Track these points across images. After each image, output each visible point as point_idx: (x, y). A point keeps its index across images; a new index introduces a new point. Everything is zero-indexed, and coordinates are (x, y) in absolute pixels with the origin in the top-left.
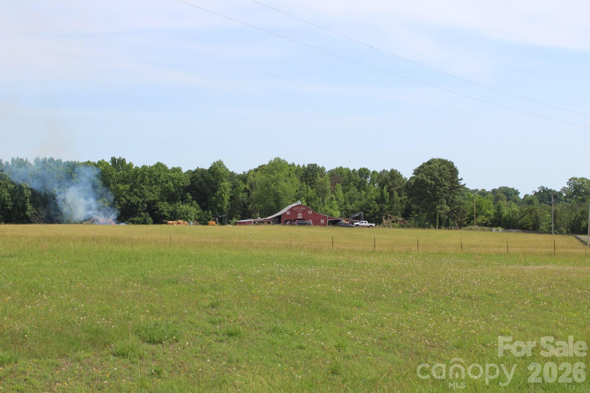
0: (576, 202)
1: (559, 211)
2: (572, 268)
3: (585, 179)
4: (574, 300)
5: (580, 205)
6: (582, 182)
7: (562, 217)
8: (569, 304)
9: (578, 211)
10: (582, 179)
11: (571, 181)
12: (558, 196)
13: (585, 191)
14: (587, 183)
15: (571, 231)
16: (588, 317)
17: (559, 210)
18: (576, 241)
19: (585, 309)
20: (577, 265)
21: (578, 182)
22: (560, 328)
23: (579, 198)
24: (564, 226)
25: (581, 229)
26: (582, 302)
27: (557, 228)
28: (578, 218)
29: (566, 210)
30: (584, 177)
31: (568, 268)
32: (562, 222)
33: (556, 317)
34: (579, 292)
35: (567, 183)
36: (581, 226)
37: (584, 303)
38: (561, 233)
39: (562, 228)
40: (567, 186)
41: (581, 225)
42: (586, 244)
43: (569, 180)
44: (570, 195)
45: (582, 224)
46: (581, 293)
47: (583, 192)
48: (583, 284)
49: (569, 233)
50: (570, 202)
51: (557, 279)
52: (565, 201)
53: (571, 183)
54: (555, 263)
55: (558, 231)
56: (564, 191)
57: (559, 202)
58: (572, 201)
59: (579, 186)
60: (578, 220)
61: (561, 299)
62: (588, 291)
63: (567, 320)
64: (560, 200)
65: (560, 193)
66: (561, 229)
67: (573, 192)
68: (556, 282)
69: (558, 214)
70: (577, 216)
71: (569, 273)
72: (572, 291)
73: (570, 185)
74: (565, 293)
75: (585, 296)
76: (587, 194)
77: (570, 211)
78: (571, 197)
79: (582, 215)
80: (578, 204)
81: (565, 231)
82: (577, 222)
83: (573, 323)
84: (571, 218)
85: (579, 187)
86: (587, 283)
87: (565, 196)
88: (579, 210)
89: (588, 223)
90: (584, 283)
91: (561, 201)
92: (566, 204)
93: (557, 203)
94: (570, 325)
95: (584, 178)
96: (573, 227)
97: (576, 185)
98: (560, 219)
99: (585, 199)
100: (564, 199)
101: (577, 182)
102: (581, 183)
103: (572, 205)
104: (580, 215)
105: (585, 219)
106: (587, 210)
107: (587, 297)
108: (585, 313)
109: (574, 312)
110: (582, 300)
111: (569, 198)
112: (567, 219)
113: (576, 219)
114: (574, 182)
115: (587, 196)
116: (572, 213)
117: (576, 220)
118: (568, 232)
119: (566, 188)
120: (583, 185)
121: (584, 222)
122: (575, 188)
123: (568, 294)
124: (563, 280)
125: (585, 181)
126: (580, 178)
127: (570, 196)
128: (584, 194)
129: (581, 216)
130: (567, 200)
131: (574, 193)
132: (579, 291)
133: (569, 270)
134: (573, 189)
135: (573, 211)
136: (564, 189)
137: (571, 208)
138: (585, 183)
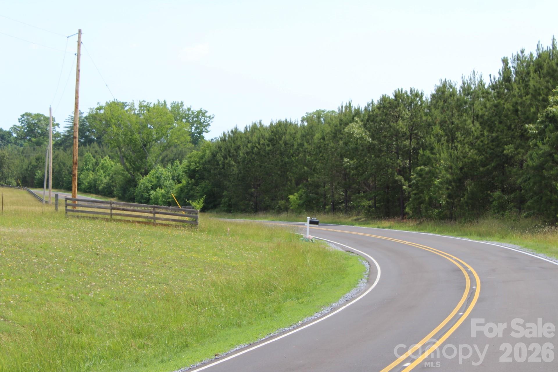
0: (30, 145)
1: (8, 157)
2: (26, 230)
3: (42, 115)
4: (29, 272)
5: (34, 149)
6: (38, 119)
7: (11, 165)
8: (23, 277)
9: (31, 157)
10: (38, 115)
11: (24, 117)
12: (6, 137)
13: (41, 130)
14: (44, 120)
15: (22, 182)
16: (46, 293)
17: (7, 154)
18: (29, 197)
19: (43, 282)
20: (32, 226)
21: (33, 120)
22: (11, 307)
23: (33, 139)
24: (14, 176)
25: (35, 181)
26: (40, 274)
27: (4, 179)
28: (31, 167)
29: (16, 155)
30: (41, 113)
31: (21, 230)
32: (10, 171)
33: (6, 294)
34: (36, 261)
35: (19, 119)
36: (36, 177)
37: (42, 275)
38: (9, 185)
39: (11, 178)
40: (19, 124)
41: (35, 175)
42: (41, 200)
43: (21, 116)
44: (21, 135)
45: (37, 174)
46: (38, 261)
47: (39, 133)
48: (40, 251)
49: (20, 186)
50: (21, 145)
51: (8, 245)
52: (16, 143)
53: (24, 120)
54: (3, 224)
55: (5, 183)
56: (14, 130)
57: (8, 144)
58: (25, 144)
59: (32, 123)
60: (31, 168)
61: (12, 270)
62: (47, 260)
63: (20, 296)
64: (8, 142)
65: (9, 133)
66: (10, 180)
67: (26, 132)
68: (6, 248)
69: (6, 160)
70: (30, 163)
71: (23, 237)
72: (27, 260)
73: (22, 123)
74: (17, 262)
75: (43, 266)
76: (44, 135)
77: (22, 158)
78: (24, 138)
79: (37, 162)
80: (32, 148)
81: (14, 183)
82: (30, 171)
83: (28, 301)
84: (22, 165)
85: (34, 126)
86: (45, 250)
87: (16, 137)
88: (33, 156)
89: (45, 173)
90: (42, 249)
91: (10, 143)
92: (16, 148)
93: (5, 145)
94: (25, 304)
95: (40, 115)
96: (25, 177)
97: (30, 123)
98: (8, 167)
99: (41, 141)
100: (13, 141)
101: (31, 119)
102: (36, 121)
103: (24, 149)
104: (34, 163)
105: (40, 168)
106: (43, 156)
107: (45, 267)
108: (43, 287)
109: (30, 287)
110: (39, 271)
111: (20, 139)
112: (17, 167)
113: (29, 167)
114: (28, 119)
115: (43, 138)
116: (23, 160)
117: (30, 169)
118: (18, 185)
119: (17, 126)
120: (39, 123)
121: (39, 171)
122: (29, 126)
123: (22, 263)
124: (15, 245)
125: (42, 118)
126: (35, 114)
127: (22, 137)
128: (41, 135)
129: (36, 164)
130: (18, 142)
131: (27, 134)
132: (35, 259)
133: (22, 233)
134: (26, 128)
135: (25, 157)
136: (15, 128)
137: (23, 152)
138: (42, 120)
